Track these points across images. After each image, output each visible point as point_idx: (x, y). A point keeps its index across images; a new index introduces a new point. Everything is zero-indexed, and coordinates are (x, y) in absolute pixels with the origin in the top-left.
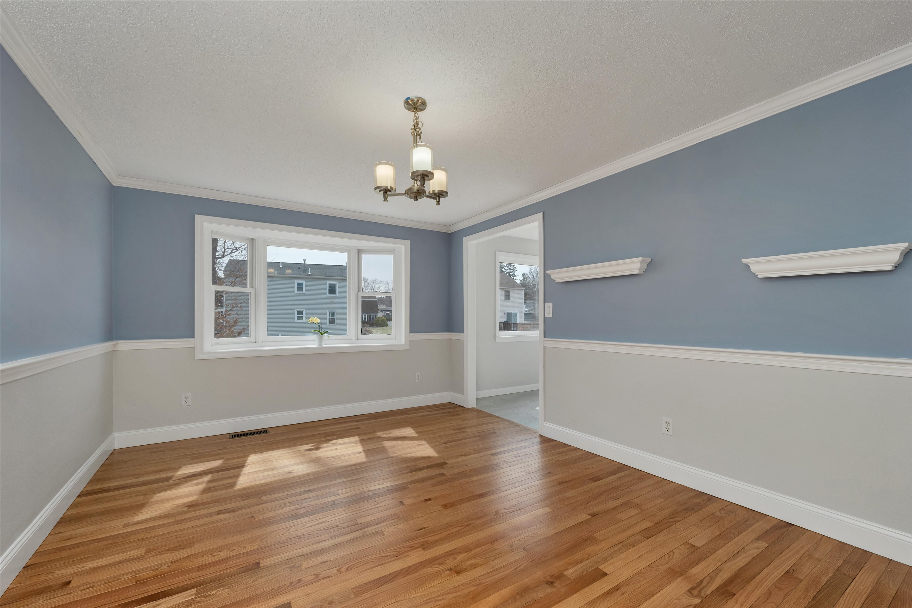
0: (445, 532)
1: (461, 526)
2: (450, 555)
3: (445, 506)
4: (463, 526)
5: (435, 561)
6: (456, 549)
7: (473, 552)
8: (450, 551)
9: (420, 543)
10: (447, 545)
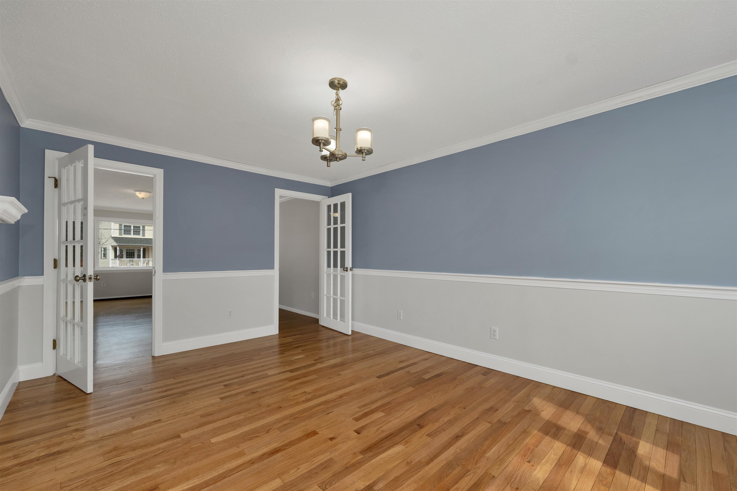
0: (314, 412)
1: (301, 417)
2: (309, 400)
3: (315, 433)
4: (300, 417)
5: (318, 396)
6: (306, 403)
7: (294, 402)
8: (309, 401)
9: (329, 404)
10: (312, 405)
